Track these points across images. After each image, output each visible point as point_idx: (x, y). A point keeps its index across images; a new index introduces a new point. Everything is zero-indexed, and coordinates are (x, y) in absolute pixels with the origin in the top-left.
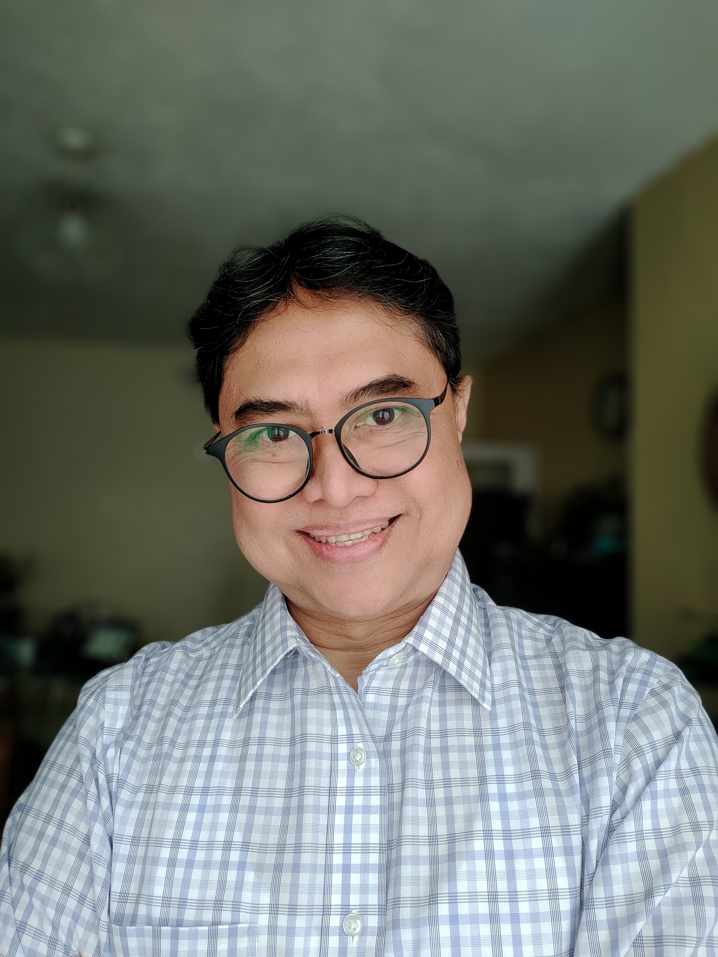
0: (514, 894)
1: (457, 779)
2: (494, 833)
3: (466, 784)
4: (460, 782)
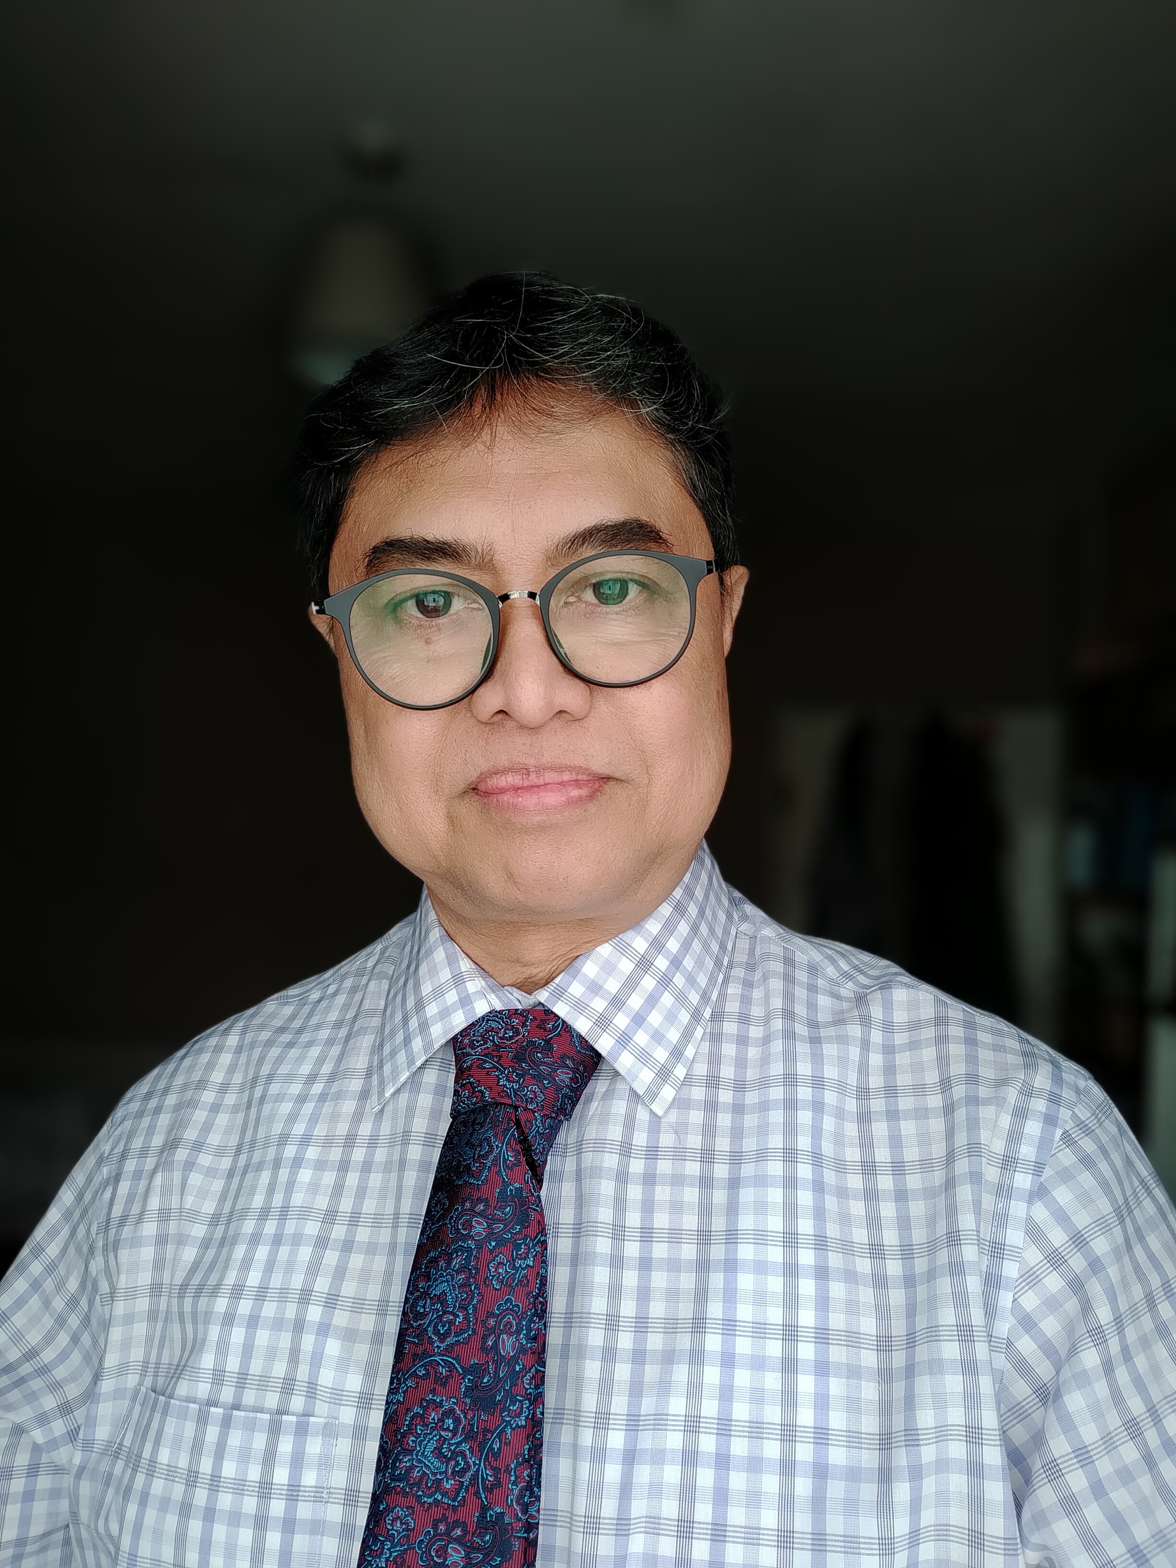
1: (663, 1229)
4: (667, 1236)
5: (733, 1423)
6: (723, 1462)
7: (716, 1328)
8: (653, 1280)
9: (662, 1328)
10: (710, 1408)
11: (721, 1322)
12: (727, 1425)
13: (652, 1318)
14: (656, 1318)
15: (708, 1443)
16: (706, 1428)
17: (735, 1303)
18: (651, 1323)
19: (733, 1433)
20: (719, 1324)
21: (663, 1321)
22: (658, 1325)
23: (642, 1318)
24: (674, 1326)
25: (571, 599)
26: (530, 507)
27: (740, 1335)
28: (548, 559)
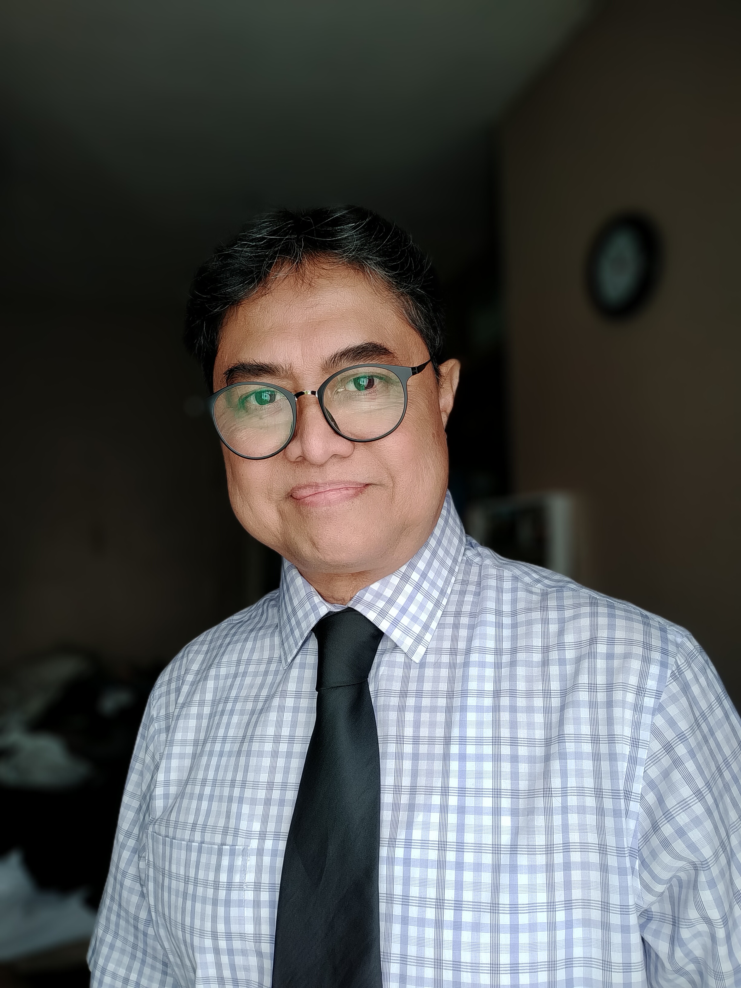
0: (461, 844)
1: (425, 737)
2: (450, 790)
3: (432, 743)
4: (427, 740)
5: (465, 844)
6: (459, 866)
8: (419, 765)
9: (424, 792)
10: (452, 836)
11: (457, 789)
12: (461, 846)
13: (419, 787)
15: (451, 856)
16: (450, 848)
17: (465, 778)
19: (465, 850)
21: (425, 788)
22: (422, 790)
23: (414, 787)
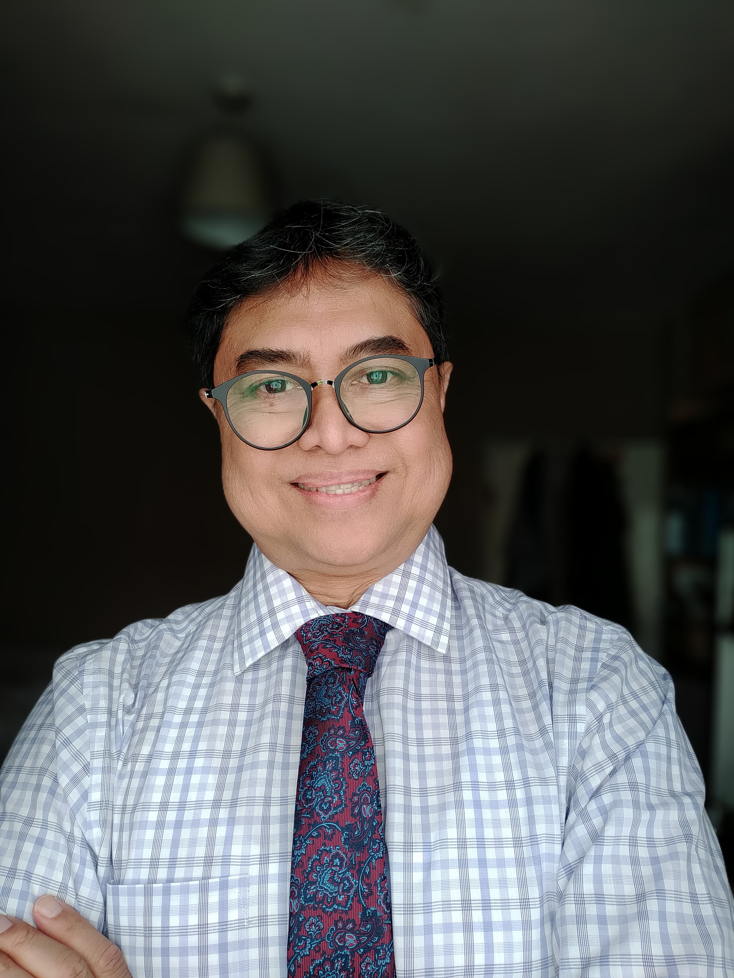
1: (429, 739)
4: (432, 742)
5: (486, 840)
6: (482, 863)
7: (468, 787)
8: (427, 767)
9: (436, 792)
10: (471, 833)
11: (470, 783)
12: (482, 842)
13: (429, 788)
14: (432, 788)
15: (472, 854)
16: (470, 845)
17: (477, 772)
18: (429, 790)
19: (486, 846)
20: (470, 785)
21: (436, 788)
22: (433, 791)
23: (423, 789)
24: (443, 790)
25: (354, 382)
26: (330, 331)
27: (481, 790)
28: (341, 360)
